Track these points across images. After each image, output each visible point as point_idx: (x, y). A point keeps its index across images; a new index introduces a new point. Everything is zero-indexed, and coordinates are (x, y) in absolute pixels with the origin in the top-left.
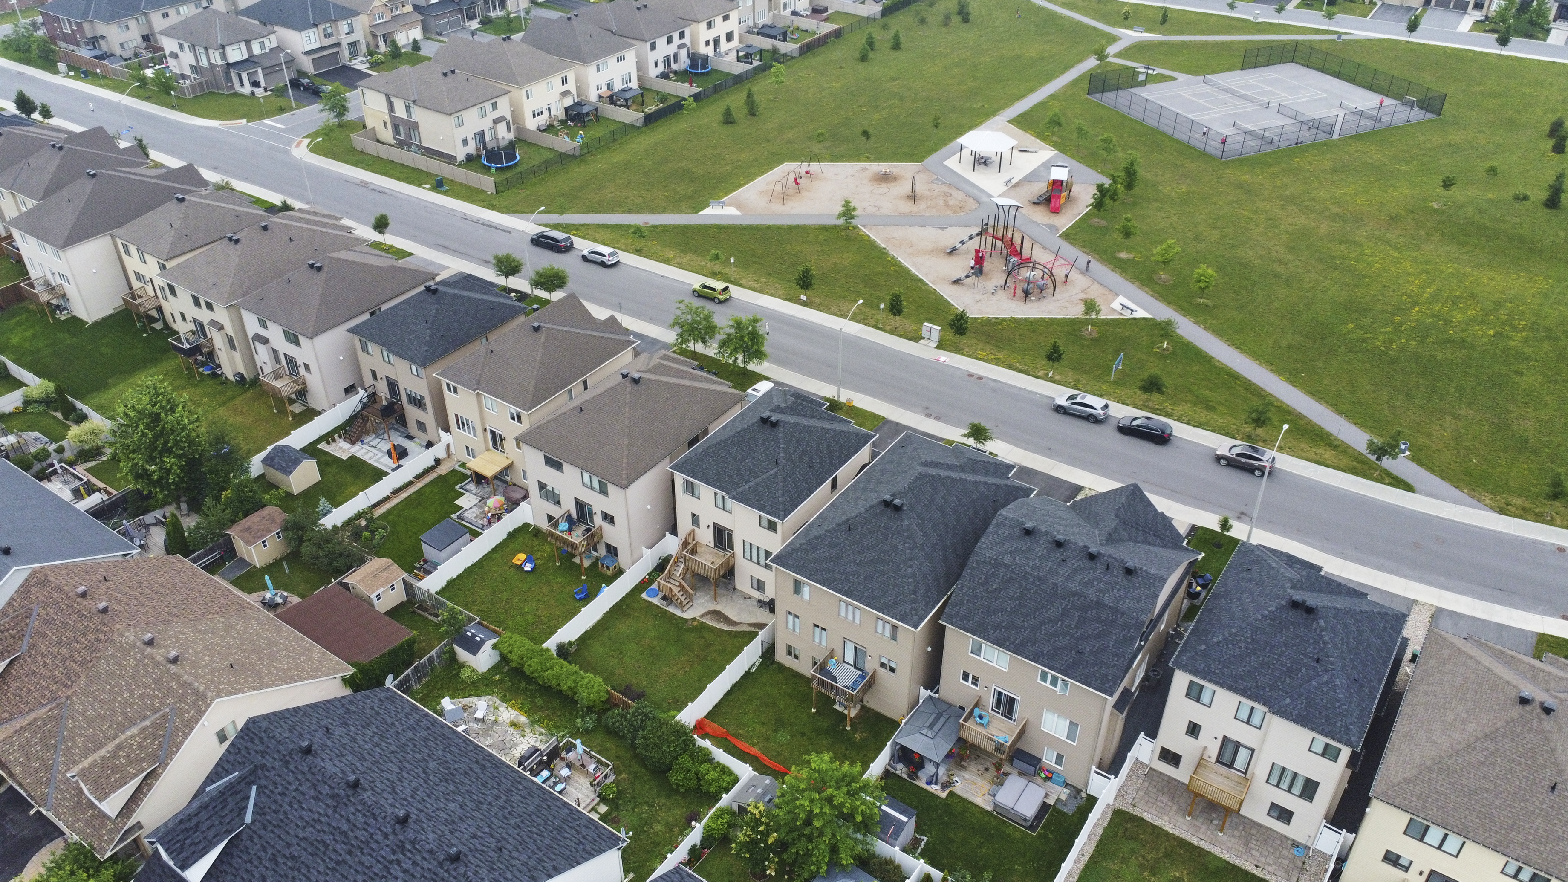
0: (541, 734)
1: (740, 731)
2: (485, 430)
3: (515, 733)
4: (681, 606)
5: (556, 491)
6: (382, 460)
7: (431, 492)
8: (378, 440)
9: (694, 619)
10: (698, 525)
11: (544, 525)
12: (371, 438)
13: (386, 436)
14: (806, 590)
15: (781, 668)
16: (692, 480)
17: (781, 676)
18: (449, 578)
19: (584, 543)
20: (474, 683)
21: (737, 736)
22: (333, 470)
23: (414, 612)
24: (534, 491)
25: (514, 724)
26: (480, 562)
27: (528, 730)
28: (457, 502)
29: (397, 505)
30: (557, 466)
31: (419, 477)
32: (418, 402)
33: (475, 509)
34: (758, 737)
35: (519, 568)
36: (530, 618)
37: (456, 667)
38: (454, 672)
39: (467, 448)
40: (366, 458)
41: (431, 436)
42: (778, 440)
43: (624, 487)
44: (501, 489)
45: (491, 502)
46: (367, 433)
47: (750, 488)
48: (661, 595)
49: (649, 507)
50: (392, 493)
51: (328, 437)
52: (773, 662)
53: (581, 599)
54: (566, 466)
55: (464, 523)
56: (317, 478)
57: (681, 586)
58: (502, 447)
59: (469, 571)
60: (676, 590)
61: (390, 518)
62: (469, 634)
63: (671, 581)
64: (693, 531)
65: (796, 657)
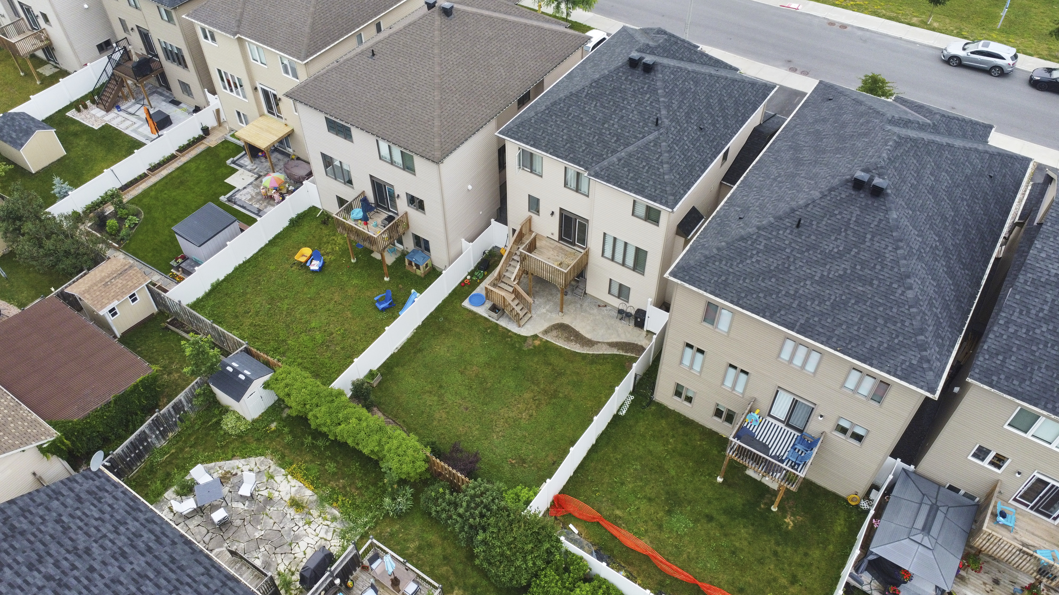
0: (334, 519)
1: (618, 512)
2: (256, 89)
3: (297, 517)
4: (517, 319)
5: (345, 167)
6: (140, 130)
7: (198, 168)
8: (138, 106)
9: (535, 337)
10: (538, 212)
11: (334, 209)
12: (129, 104)
13: (146, 102)
14: (725, 319)
15: (663, 411)
16: (533, 150)
17: (663, 422)
18: (214, 280)
19: (385, 236)
20: (239, 436)
21: (615, 521)
22: (82, 142)
23: (167, 328)
24: (317, 166)
25: (296, 504)
26: (255, 258)
27: (315, 513)
28: (228, 181)
29: (155, 184)
30: (345, 133)
31: (183, 150)
32: (178, 58)
33: (250, 189)
34: (646, 522)
35: (304, 266)
36: (318, 336)
37: (216, 412)
38: (214, 420)
39: (239, 113)
40: (121, 127)
41: (198, 99)
42: (656, 90)
43: (438, 161)
44: (281, 164)
45: (267, 181)
46: (126, 98)
47: (620, 160)
48: (488, 305)
49: (470, 187)
50: (149, 169)
51: (79, 104)
52: (651, 402)
53: (384, 309)
54: (355, 132)
55: (235, 207)
56: (62, 152)
57: (515, 291)
58: (279, 112)
59: (241, 269)
60: (509, 298)
61: (146, 201)
62: (230, 369)
63: (502, 285)
64: (530, 220)
65: (689, 399)
